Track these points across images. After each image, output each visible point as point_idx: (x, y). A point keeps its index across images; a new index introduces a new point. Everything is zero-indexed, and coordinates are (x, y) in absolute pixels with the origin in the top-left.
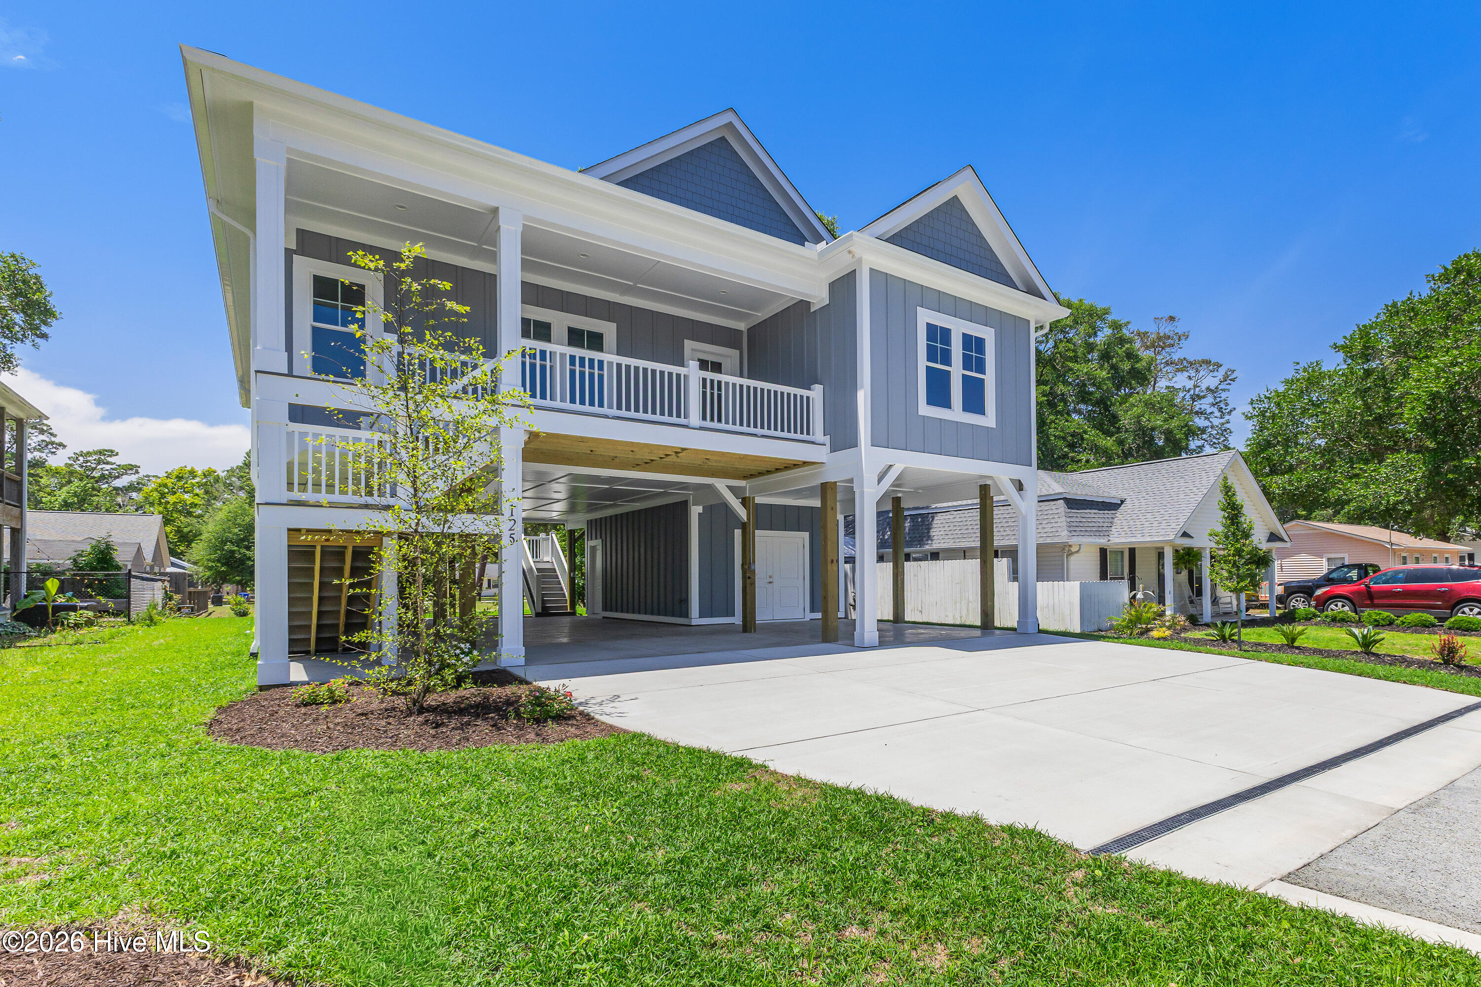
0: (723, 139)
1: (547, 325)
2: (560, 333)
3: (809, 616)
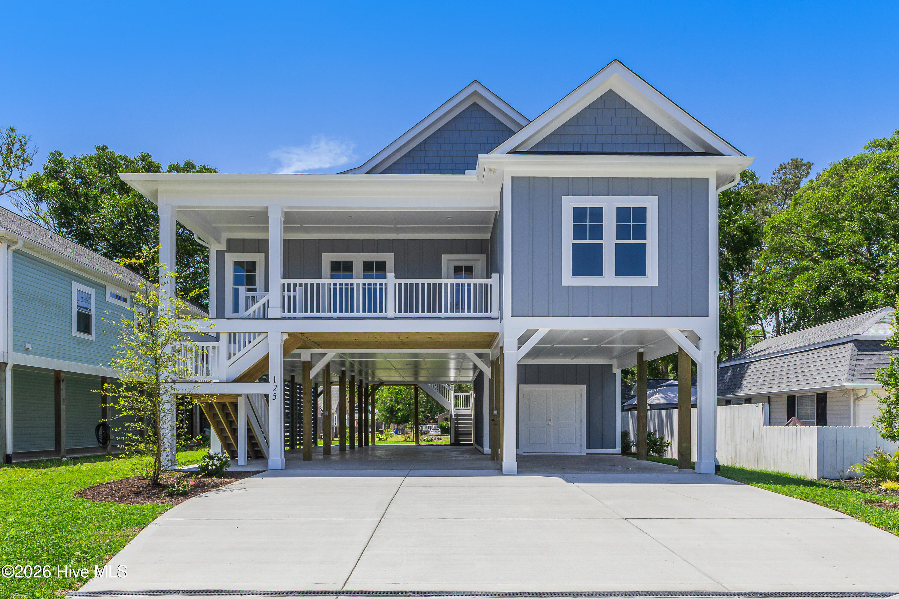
0: (475, 104)
1: (351, 263)
2: (358, 268)
3: (586, 451)
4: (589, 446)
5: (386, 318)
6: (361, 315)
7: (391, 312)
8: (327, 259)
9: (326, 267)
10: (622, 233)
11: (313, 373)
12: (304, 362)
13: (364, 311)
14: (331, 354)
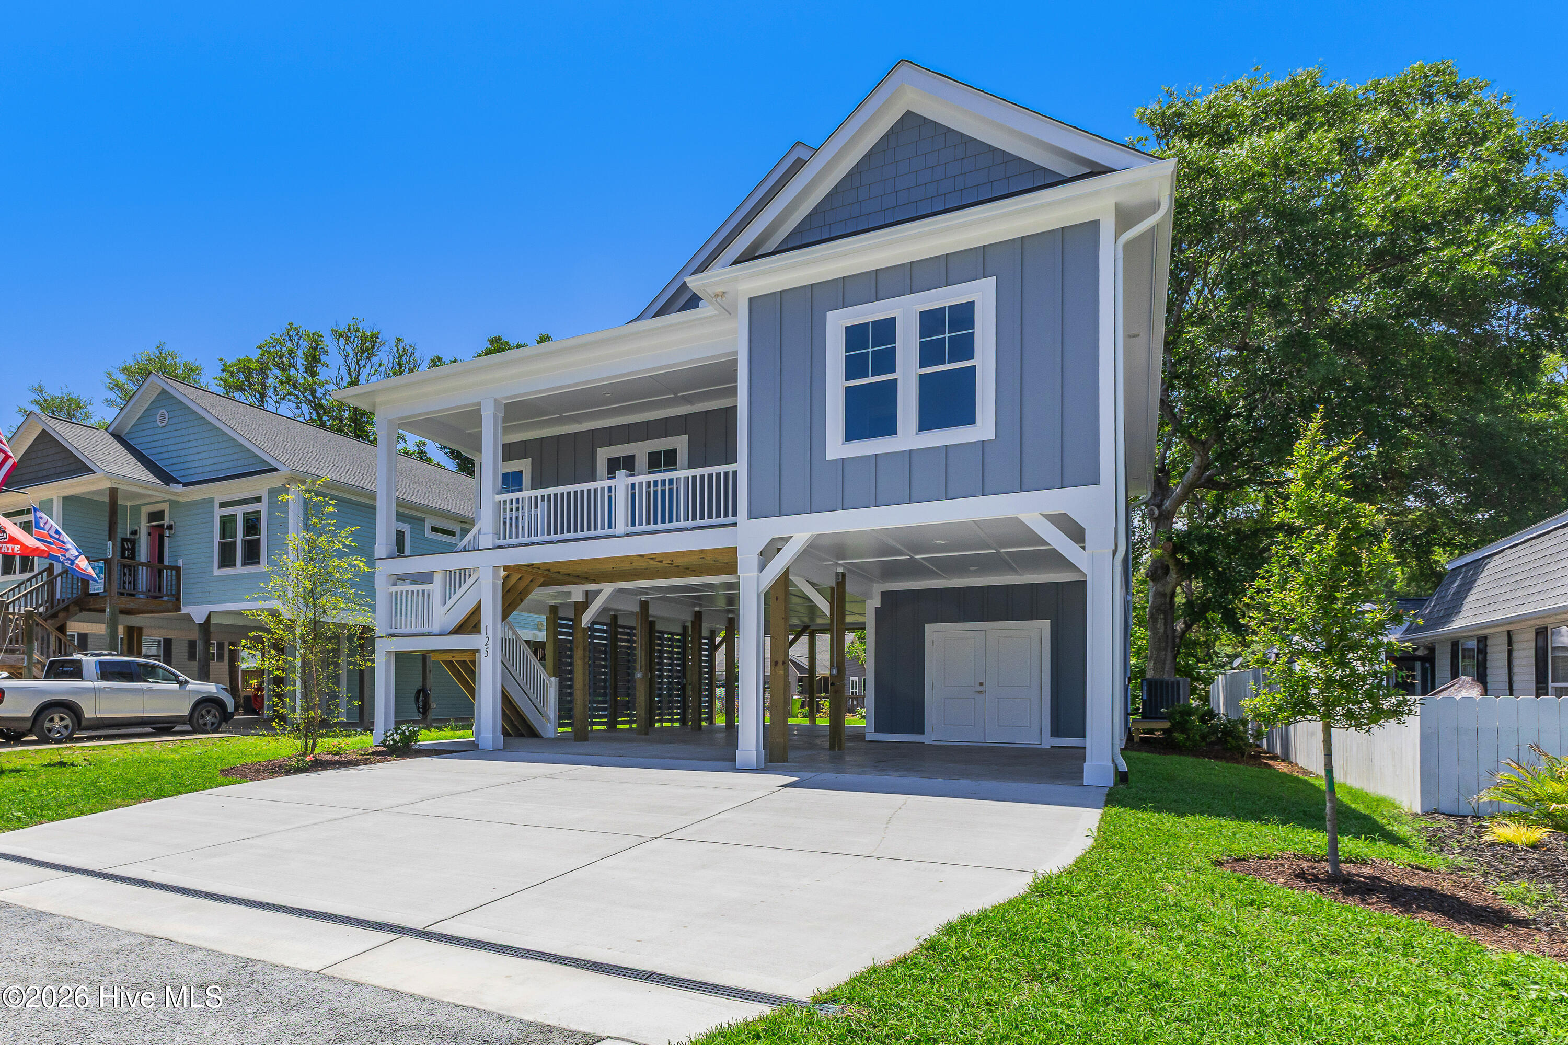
1: (633, 457)
2: (641, 461)
3: (1049, 741)
4: (1055, 733)
5: (614, 536)
6: (645, 528)
7: (621, 526)
8: (603, 454)
9: (601, 466)
10: (929, 354)
11: (586, 619)
12: (576, 603)
13: (648, 523)
14: (607, 589)
